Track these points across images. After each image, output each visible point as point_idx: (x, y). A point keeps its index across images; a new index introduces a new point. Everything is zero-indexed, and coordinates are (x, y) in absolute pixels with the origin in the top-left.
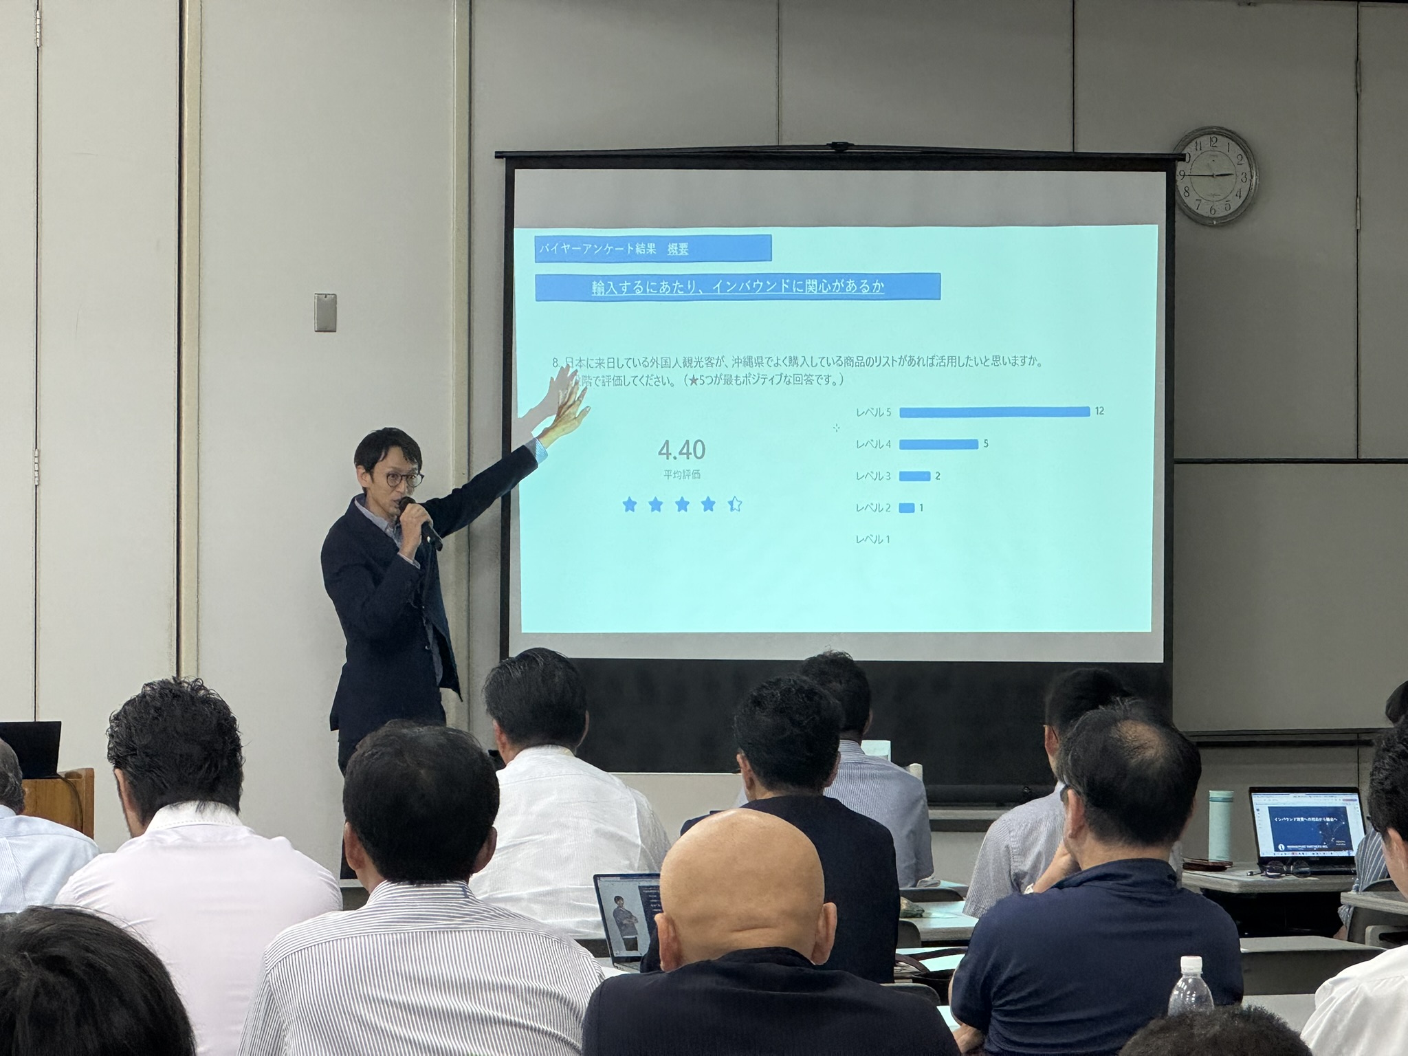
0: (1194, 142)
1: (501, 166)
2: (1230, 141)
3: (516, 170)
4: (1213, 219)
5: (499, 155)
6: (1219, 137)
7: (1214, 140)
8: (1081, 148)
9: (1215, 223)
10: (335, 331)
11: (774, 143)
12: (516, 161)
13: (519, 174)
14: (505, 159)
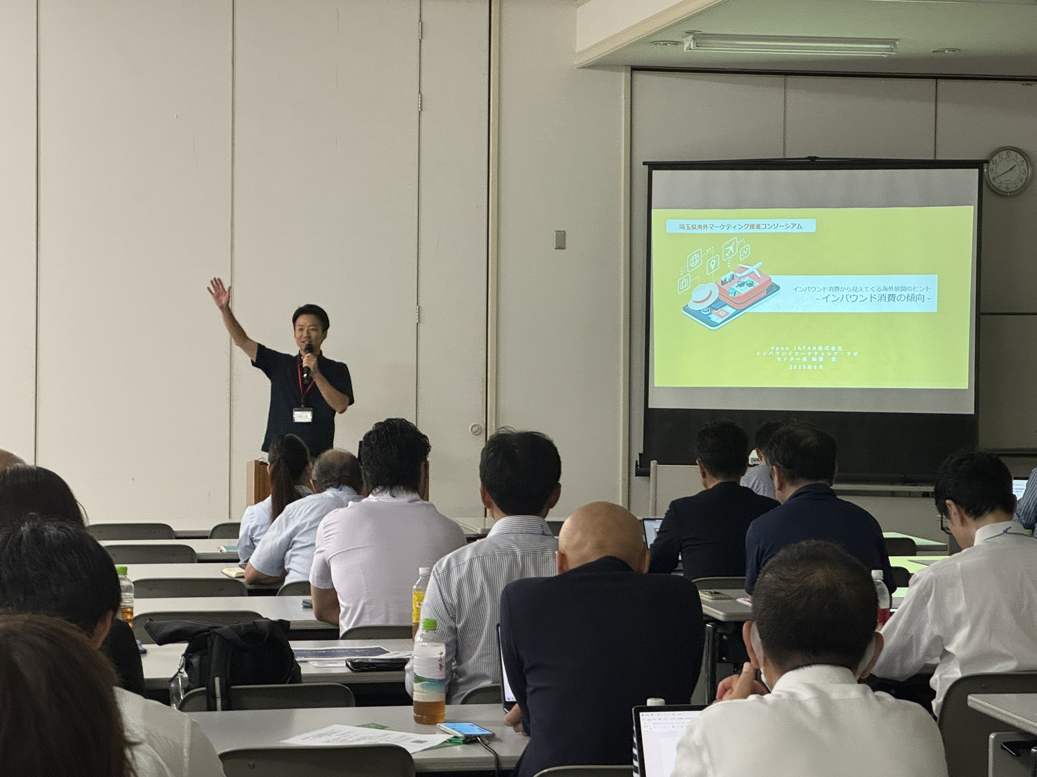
0: (998, 155)
1: (646, 169)
2: (1018, 154)
4: (1007, 193)
5: (644, 163)
6: (1011, 152)
7: (1009, 153)
8: (939, 158)
9: (1008, 194)
10: (564, 249)
11: (782, 157)
12: (653, 166)
13: (654, 172)
14: (648, 165)
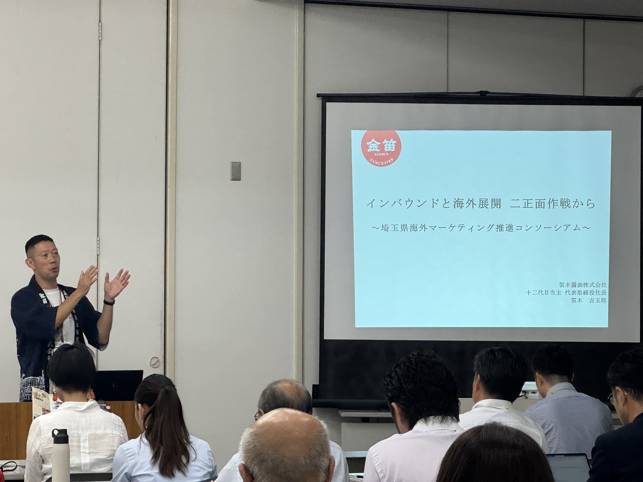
0: (640, 92)
1: (319, 101)
3: (327, 103)
5: (318, 95)
8: (587, 94)
10: (240, 180)
11: (445, 91)
12: (326, 98)
14: (321, 97)
